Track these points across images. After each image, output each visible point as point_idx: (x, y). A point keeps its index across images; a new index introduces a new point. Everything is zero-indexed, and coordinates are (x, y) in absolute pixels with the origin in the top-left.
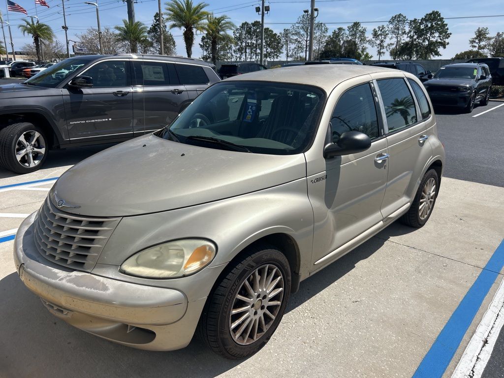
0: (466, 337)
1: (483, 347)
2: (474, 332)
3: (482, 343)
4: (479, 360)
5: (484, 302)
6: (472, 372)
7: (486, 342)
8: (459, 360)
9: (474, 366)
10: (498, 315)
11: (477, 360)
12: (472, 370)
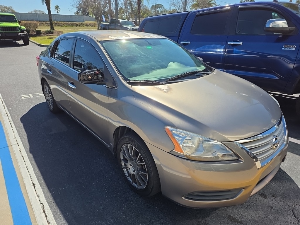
0: (23, 191)
1: (35, 188)
2: (24, 185)
3: (33, 187)
4: (39, 196)
5: (15, 166)
6: (41, 205)
7: (34, 184)
8: (31, 205)
9: (40, 201)
10: (27, 167)
11: (38, 197)
12: (41, 204)
